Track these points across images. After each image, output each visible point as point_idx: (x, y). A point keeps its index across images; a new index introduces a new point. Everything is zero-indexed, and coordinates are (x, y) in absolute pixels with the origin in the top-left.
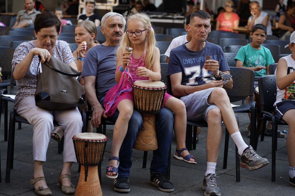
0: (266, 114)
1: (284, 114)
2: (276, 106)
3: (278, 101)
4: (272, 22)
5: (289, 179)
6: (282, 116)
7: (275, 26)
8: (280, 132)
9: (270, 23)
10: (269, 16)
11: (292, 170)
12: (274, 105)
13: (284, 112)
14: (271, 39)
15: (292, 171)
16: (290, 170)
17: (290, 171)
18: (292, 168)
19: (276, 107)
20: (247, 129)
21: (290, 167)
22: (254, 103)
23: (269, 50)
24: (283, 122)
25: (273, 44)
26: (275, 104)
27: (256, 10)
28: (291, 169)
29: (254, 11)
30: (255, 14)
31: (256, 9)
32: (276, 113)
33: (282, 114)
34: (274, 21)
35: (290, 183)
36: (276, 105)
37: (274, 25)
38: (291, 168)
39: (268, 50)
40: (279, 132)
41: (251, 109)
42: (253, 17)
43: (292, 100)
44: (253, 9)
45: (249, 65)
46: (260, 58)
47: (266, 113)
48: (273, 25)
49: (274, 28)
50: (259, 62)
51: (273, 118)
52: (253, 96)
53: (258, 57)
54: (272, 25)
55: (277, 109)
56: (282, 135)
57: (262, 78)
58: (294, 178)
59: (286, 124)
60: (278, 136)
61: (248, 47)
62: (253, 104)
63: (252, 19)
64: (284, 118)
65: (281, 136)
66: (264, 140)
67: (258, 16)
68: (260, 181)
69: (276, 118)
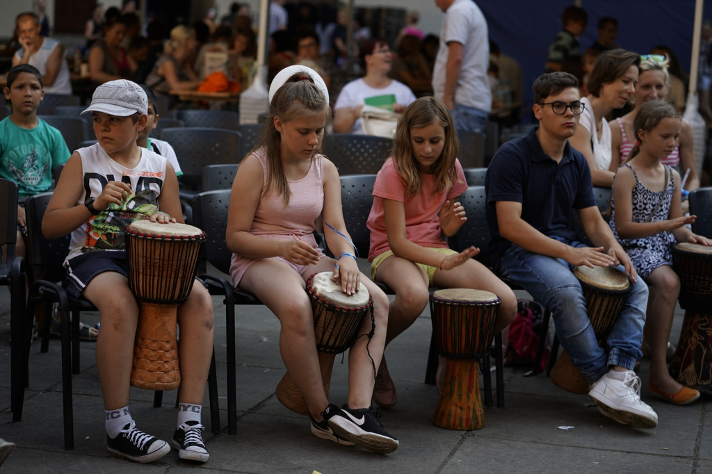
0: (47, 286)
1: (87, 285)
2: (68, 266)
3: (75, 253)
4: (71, 62)
5: (105, 441)
6: (84, 289)
7: (79, 72)
8: (88, 329)
9: (64, 64)
10: (62, 48)
11: (113, 418)
12: (64, 264)
13: (87, 280)
14: (68, 104)
15: (111, 420)
16: (108, 419)
17: (107, 421)
18: (112, 414)
19: (70, 269)
20: (9, 324)
21: (107, 412)
22: (18, 262)
23: (58, 132)
24: (85, 304)
25: (71, 117)
26: (67, 261)
27: (32, 35)
28: (110, 416)
29: (28, 38)
30: (28, 44)
31: (30, 30)
32: (69, 283)
33: (84, 286)
34: (77, 61)
35: (109, 449)
36: (68, 264)
37: (76, 69)
38: (109, 413)
39: (56, 132)
40: (84, 328)
41: (10, 275)
42: (24, 51)
43: (107, 250)
44: (24, 31)
45: (11, 169)
46: (36, 151)
47: (45, 285)
48: (73, 69)
49: (76, 77)
50: (34, 161)
51: (63, 294)
52: (15, 243)
53: (33, 147)
54: (71, 70)
55: (71, 274)
56: (93, 336)
57: (34, 199)
58: (117, 437)
59: (93, 308)
60: (81, 338)
61: (5, 124)
62: (14, 263)
63: (22, 57)
64: (89, 294)
65: (90, 338)
66: (49, 350)
67: (36, 49)
68: (36, 449)
69: (69, 294)
